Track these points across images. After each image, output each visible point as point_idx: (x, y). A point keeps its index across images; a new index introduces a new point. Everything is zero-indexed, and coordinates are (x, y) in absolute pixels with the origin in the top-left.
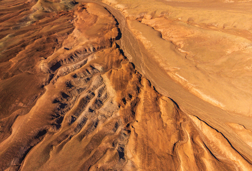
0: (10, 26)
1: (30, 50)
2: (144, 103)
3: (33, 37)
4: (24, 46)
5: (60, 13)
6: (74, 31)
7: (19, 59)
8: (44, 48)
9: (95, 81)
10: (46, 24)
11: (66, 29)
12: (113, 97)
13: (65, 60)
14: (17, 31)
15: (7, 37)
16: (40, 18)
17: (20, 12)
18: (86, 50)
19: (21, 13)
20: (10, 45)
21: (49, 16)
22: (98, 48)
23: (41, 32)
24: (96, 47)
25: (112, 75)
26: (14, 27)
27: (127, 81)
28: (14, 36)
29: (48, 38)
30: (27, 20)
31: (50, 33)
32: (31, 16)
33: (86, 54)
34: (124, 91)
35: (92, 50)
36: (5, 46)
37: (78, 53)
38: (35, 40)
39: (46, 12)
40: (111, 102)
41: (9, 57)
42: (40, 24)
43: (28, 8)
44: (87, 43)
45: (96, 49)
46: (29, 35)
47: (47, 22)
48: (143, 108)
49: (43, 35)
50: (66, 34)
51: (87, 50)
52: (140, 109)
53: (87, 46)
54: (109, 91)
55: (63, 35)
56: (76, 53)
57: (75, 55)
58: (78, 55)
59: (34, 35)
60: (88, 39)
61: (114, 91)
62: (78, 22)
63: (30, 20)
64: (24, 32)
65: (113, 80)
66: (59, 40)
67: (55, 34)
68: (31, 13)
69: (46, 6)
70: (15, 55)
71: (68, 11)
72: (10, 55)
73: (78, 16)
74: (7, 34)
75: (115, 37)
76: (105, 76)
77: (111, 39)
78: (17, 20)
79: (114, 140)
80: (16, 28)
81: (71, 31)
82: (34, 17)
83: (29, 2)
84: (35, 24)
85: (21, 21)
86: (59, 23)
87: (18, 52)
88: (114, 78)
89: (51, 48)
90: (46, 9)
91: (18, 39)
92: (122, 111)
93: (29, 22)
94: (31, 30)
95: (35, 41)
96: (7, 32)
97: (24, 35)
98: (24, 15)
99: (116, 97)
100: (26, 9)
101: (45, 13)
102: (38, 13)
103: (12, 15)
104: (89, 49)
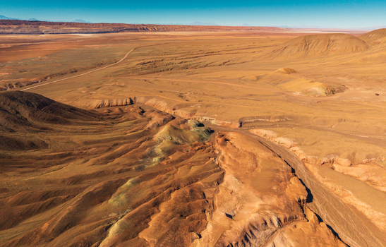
0: (131, 165)
1: (170, 214)
3: (167, 187)
4: (157, 204)
5: (195, 145)
6: (226, 179)
8: (189, 210)
10: (181, 164)
11: (212, 173)
13: (237, 243)
14: (141, 174)
15: (128, 183)
16: (169, 152)
17: (141, 142)
18: (265, 223)
19: (143, 144)
20: (135, 201)
21: (181, 151)
23: (176, 177)
26: (137, 166)
28: (138, 182)
29: (192, 191)
30: (152, 155)
31: (191, 181)
32: (158, 149)
33: (268, 231)
35: (276, 223)
36: (129, 202)
37: (255, 228)
38: (171, 192)
39: (176, 143)
41: (139, 227)
42: (172, 163)
43: (150, 136)
44: (263, 208)
45: (283, 221)
46: (161, 183)
47: (181, 160)
49: (182, 185)
50: (216, 183)
51: (268, 222)
55: (211, 185)
57: (251, 232)
58: (256, 233)
59: (169, 183)
60: (262, 199)
62: (226, 162)
63: (156, 155)
64: (151, 176)
66: (208, 195)
67: (199, 183)
68: (155, 143)
69: (176, 136)
70: (147, 223)
71: (204, 144)
72: (139, 222)
73: (223, 153)
74: (128, 179)
75: (305, 198)
77: (300, 201)
78: (140, 154)
80: (140, 169)
81: (219, 181)
82: (163, 151)
83: (149, 128)
84: (164, 162)
85: (144, 157)
86: (198, 163)
87: (149, 217)
89: (200, 211)
90: (175, 139)
91: (146, 189)
93: (156, 159)
94: (161, 172)
95: (173, 195)
96: (127, 174)
97: (152, 181)
98: (147, 147)
100: (147, 137)
101: (175, 145)
102: (166, 144)
103: (131, 145)
104: (272, 221)
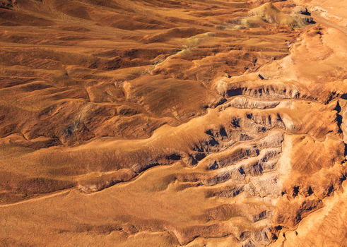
0: (215, 23)
1: (219, 59)
2: (326, 217)
3: (231, 46)
4: (216, 52)
5: (282, 28)
6: (285, 58)
7: (203, 64)
8: (236, 63)
9: (271, 136)
10: (255, 36)
11: (276, 51)
12: (282, 175)
13: (251, 90)
14: (219, 31)
15: (206, 34)
16: (253, 25)
17: (235, 11)
18: (285, 91)
19: (236, 13)
20: (203, 44)
21: (265, 27)
22: (304, 96)
23: (244, 42)
24: (302, 94)
25: (300, 144)
26: (219, 26)
27: (319, 166)
28: (213, 35)
29: (247, 54)
30: (236, 22)
31: (253, 49)
32: (244, 21)
33: (283, 96)
34: (306, 178)
35: (294, 94)
36: (198, 43)
37: (272, 89)
38: (232, 49)
39: (265, 21)
40: (275, 180)
41: (195, 57)
42: (248, 33)
43: (246, 9)
44: (293, 82)
45: (301, 96)
46: (228, 42)
47: (258, 34)
48: (321, 223)
49: (244, 48)
50: (272, 58)
51: (287, 91)
52: (313, 220)
53: (291, 87)
54: (282, 163)
55: (268, 57)
56: (270, 88)
57: (267, 90)
58: (271, 92)
59: (234, 44)
60: (298, 77)
61: (290, 167)
62: (299, 48)
63: (240, 24)
64: (225, 35)
65: (298, 151)
66: (259, 62)
67: (259, 53)
68: (247, 16)
69: (269, 14)
70: (202, 58)
71: (293, 29)
72: (197, 55)
73: (303, 41)
74: (208, 31)
75: (342, 93)
76: (289, 139)
77: (334, 93)
78: (228, 19)
79: (246, 230)
80: (221, 28)
81: (280, 57)
82: (248, 22)
83: (252, 2)
84: (243, 31)
85: (230, 22)
86: (272, 40)
87: (206, 56)
88: (301, 149)
89: (243, 67)
90: (267, 17)
91: (215, 42)
92: (284, 203)
93: (238, 27)
94: (234, 36)
95: (231, 52)
96: (209, 28)
97: (223, 39)
98: (238, 16)
99: (287, 177)
100: (244, 9)
101: (262, 22)
102: (255, 19)
103: (225, 11)
104: (290, 92)
